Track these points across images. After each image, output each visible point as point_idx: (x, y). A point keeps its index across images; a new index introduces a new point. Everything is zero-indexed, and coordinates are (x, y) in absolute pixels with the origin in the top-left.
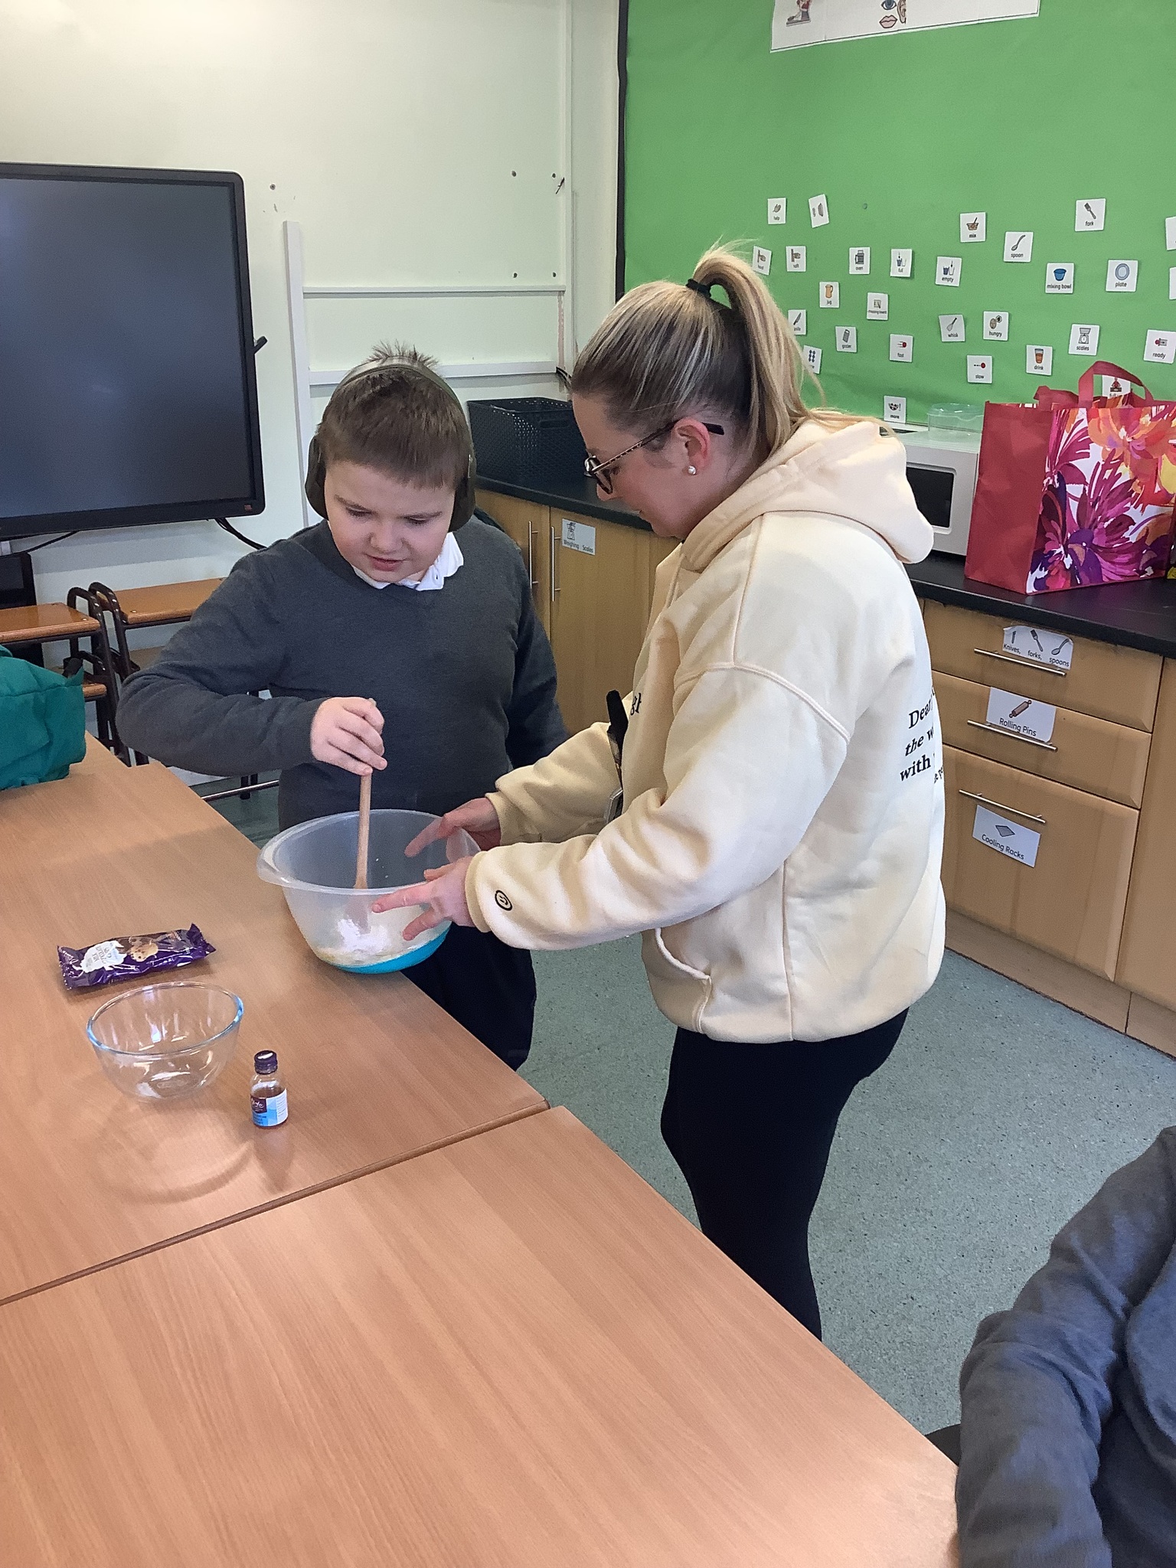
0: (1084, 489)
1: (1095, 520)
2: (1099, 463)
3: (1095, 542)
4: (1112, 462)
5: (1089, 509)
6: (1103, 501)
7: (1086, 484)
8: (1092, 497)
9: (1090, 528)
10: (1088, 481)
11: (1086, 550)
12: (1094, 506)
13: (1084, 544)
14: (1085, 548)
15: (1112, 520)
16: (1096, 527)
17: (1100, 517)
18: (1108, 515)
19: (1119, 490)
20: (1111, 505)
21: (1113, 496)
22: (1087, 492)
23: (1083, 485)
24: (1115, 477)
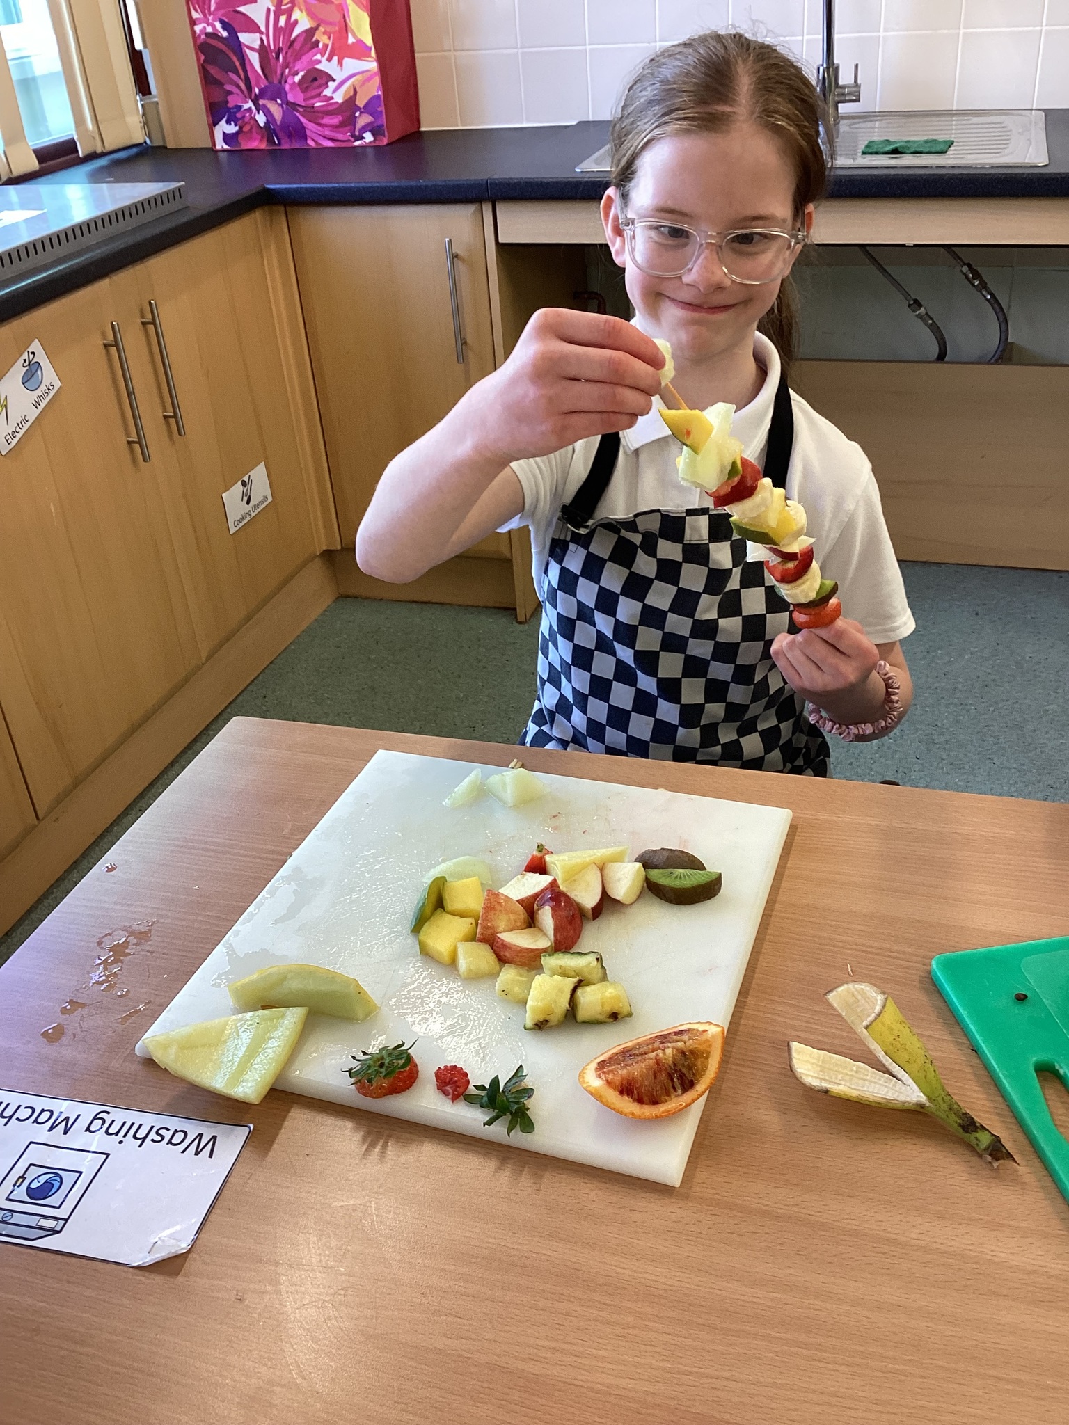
0: (262, 39)
1: (282, 74)
2: (269, 10)
3: (291, 98)
4: (283, 7)
5: (273, 62)
6: (286, 53)
7: (261, 33)
8: (272, 47)
9: (280, 83)
10: (263, 29)
11: (282, 107)
12: (277, 57)
13: (279, 101)
14: (281, 105)
15: (302, 74)
16: (286, 82)
17: (287, 71)
18: (296, 69)
19: (302, 39)
20: (298, 57)
21: (297, 46)
22: (265, 42)
23: (257, 35)
24: (292, 25)
